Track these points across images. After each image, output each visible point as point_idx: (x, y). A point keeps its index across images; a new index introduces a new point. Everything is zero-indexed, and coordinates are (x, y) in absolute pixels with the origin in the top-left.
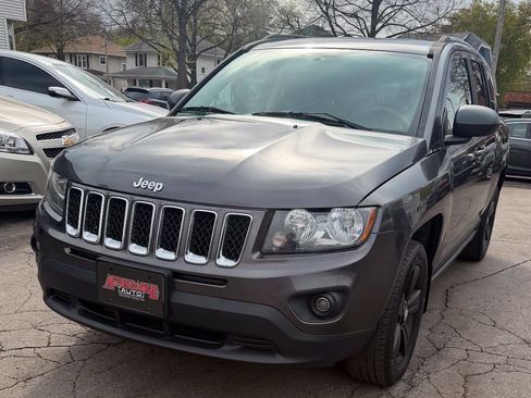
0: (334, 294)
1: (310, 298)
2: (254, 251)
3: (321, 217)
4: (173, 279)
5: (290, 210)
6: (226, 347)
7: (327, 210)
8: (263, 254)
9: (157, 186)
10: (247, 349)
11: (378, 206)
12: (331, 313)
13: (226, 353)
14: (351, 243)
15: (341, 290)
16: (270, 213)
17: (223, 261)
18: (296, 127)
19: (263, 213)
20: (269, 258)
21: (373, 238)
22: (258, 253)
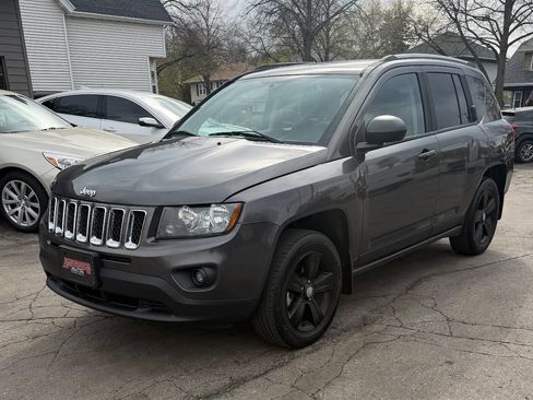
0: (207, 269)
1: (191, 271)
2: (149, 237)
3: (204, 210)
4: (101, 260)
5: (181, 206)
6: (139, 310)
7: (209, 205)
8: (157, 240)
9: (92, 192)
10: (153, 311)
11: (243, 203)
12: (206, 284)
13: (139, 314)
14: (223, 230)
15: (211, 266)
16: (159, 210)
17: (130, 245)
18: (219, 144)
19: (153, 209)
20: (161, 242)
21: (238, 226)
22: (153, 239)
